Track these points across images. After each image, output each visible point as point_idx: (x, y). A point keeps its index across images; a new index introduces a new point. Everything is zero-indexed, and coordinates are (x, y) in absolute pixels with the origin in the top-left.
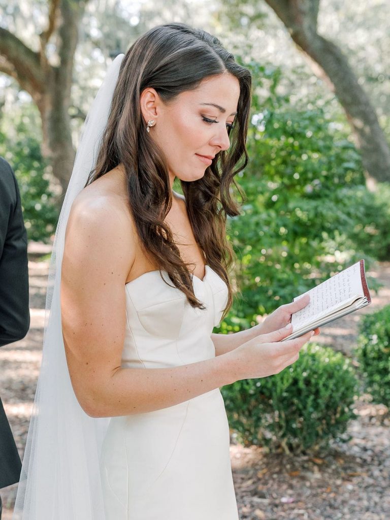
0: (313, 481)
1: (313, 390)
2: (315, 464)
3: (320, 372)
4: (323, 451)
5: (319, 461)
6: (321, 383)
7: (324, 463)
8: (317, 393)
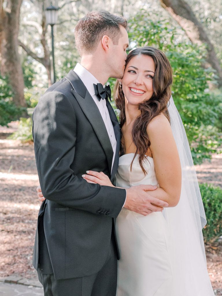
0: (213, 258)
1: (213, 209)
2: (213, 249)
3: (216, 199)
4: (216, 243)
5: (215, 248)
6: (217, 205)
7: (217, 249)
8: (215, 210)
